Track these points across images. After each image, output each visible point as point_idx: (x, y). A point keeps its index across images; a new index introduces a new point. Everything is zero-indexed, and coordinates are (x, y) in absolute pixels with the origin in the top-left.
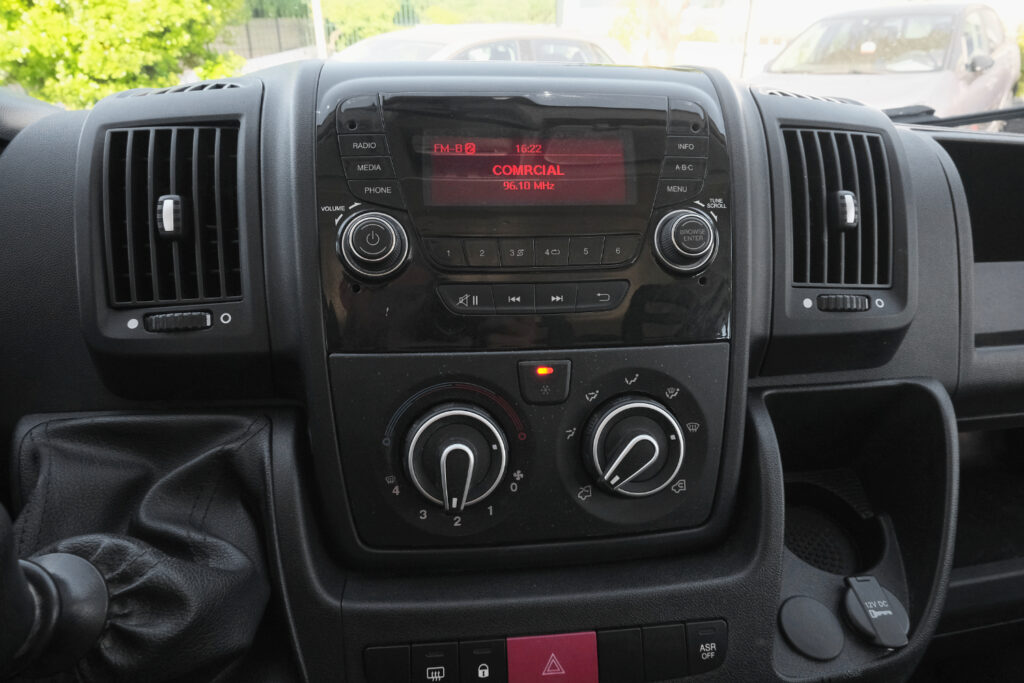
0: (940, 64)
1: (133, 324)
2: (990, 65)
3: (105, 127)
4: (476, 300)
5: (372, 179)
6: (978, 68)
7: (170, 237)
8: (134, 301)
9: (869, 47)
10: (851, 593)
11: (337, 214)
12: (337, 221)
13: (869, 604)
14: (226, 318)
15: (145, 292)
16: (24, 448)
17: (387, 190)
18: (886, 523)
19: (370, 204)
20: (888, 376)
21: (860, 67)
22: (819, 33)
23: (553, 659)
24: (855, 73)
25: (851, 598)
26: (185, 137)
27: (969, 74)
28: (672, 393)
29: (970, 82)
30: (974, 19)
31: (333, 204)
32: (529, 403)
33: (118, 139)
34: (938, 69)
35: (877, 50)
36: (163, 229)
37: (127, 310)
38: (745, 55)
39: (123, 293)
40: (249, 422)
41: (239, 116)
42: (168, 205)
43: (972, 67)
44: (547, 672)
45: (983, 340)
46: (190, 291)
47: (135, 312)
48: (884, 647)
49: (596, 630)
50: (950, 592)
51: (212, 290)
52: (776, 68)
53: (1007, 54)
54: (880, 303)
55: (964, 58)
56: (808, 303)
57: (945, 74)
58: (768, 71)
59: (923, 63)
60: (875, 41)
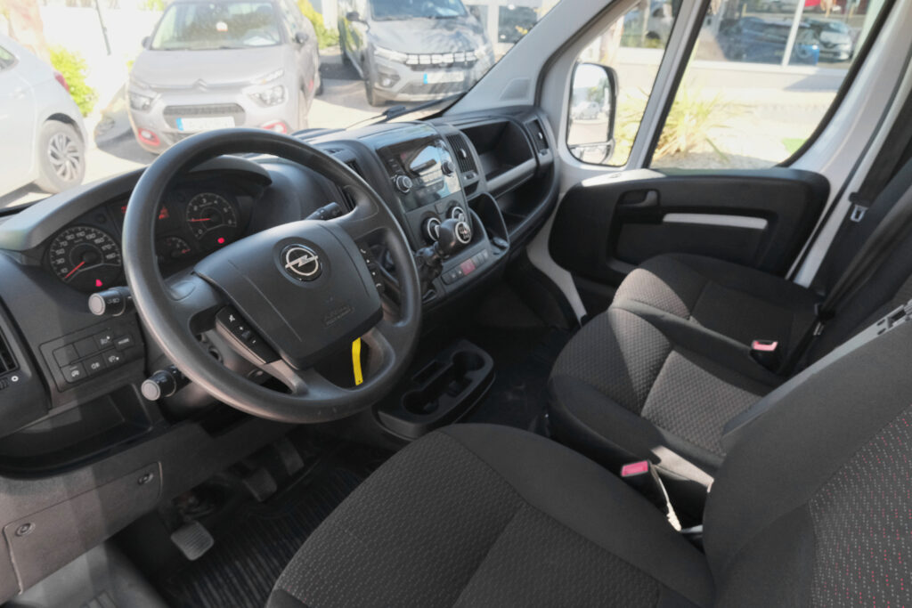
0: (277, 39)
6: (301, 41)
9: (222, 26)
13: (499, 241)
19: (399, 174)
20: (478, 193)
21: (225, 43)
23: (468, 265)
24: (225, 48)
27: (295, 44)
29: (299, 50)
34: (279, 44)
35: (229, 28)
38: (104, 29)
43: (297, 39)
48: (506, 248)
49: (470, 259)
50: (510, 236)
52: (156, 44)
53: (307, 27)
54: (475, 175)
55: (291, 35)
56: (465, 178)
57: (284, 48)
58: (151, 48)
59: (266, 38)
60: (225, 21)
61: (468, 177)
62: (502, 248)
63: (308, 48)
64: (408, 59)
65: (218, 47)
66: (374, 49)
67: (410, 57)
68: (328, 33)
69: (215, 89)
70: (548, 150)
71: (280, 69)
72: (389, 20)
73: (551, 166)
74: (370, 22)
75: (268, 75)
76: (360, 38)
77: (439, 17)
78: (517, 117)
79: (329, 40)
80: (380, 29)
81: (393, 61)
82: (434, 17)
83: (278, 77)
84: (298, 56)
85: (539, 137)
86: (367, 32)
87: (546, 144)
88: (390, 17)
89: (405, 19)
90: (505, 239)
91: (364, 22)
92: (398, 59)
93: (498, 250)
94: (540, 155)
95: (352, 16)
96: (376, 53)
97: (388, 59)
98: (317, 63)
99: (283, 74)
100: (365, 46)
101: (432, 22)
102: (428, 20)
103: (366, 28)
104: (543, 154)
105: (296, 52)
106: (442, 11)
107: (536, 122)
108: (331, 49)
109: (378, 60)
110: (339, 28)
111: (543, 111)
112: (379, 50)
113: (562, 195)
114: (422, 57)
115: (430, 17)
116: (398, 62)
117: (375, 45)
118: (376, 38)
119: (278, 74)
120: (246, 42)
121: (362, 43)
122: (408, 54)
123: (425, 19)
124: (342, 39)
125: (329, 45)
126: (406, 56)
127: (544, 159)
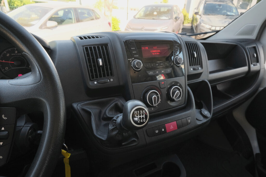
0: (170, 18)
1: (96, 83)
2: (179, 19)
3: (83, 46)
4: (152, 73)
5: (135, 54)
6: (177, 19)
7: (101, 66)
8: (95, 79)
9: (155, 13)
10: (202, 111)
11: (131, 60)
12: (131, 61)
13: (205, 112)
14: (112, 80)
15: (97, 77)
16: (79, 109)
17: (138, 56)
18: (202, 102)
19: (136, 58)
20: (200, 79)
21: (154, 18)
22: (144, 9)
23: (171, 126)
24: (154, 19)
25: (202, 112)
26: (98, 48)
27: (175, 20)
28: (178, 85)
29: (176, 22)
30: (175, 8)
31: (130, 59)
32: (161, 88)
33: (87, 48)
34: (170, 19)
35: (157, 14)
36: (100, 65)
37: (95, 80)
39: (93, 78)
40: (116, 98)
41: (108, 43)
42: (100, 60)
43: (176, 18)
44: (171, 128)
45: (211, 73)
46: (104, 76)
47: (96, 80)
48: (208, 117)
49: (176, 121)
50: (213, 110)
51: (108, 75)
52: (136, 17)
53: (181, 16)
54: (200, 68)
55: (174, 16)
56: (192, 69)
57: (171, 20)
58: (135, 18)
59: (167, 17)
60: (156, 12)
61: (194, 69)
62: (205, 117)
63: (179, 21)
64: (211, 28)
65: (152, 19)
66: (201, 24)
67: (213, 27)
68: (189, 19)
69: (146, 30)
70: (258, 64)
71: (167, 26)
72: (209, 15)
73: (258, 72)
74: (202, 15)
75: (163, 28)
76: (197, 20)
77: (228, 15)
78: (242, 43)
79: (189, 22)
80: (205, 18)
81: (207, 28)
82: (225, 15)
83: (166, 29)
84: (175, 24)
85: (254, 56)
86: (200, 18)
87: (257, 60)
88: (209, 14)
89: (215, 15)
90: (210, 111)
91: (200, 15)
92: (208, 28)
93: (201, 118)
94: (252, 66)
95: (196, 13)
96: (201, 25)
97: (204, 27)
98: (182, 27)
99: (168, 28)
100: (198, 23)
101: (225, 17)
102: (224, 16)
103: (200, 17)
104: (254, 65)
105: (174, 22)
106: (229, 13)
107: (255, 48)
108: (189, 24)
109: (201, 27)
110: (192, 18)
111: (261, 43)
112: (202, 24)
113: (261, 89)
114: (217, 28)
115: (224, 15)
116: (208, 29)
117: (201, 23)
118: (203, 20)
119: (167, 28)
120: (160, 18)
121: (197, 22)
122: (212, 26)
123: (222, 16)
124: (192, 21)
125: (189, 23)
126: (211, 27)
127: (254, 68)
